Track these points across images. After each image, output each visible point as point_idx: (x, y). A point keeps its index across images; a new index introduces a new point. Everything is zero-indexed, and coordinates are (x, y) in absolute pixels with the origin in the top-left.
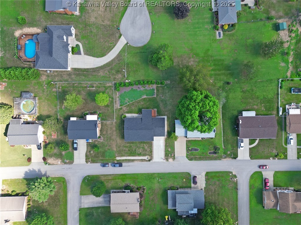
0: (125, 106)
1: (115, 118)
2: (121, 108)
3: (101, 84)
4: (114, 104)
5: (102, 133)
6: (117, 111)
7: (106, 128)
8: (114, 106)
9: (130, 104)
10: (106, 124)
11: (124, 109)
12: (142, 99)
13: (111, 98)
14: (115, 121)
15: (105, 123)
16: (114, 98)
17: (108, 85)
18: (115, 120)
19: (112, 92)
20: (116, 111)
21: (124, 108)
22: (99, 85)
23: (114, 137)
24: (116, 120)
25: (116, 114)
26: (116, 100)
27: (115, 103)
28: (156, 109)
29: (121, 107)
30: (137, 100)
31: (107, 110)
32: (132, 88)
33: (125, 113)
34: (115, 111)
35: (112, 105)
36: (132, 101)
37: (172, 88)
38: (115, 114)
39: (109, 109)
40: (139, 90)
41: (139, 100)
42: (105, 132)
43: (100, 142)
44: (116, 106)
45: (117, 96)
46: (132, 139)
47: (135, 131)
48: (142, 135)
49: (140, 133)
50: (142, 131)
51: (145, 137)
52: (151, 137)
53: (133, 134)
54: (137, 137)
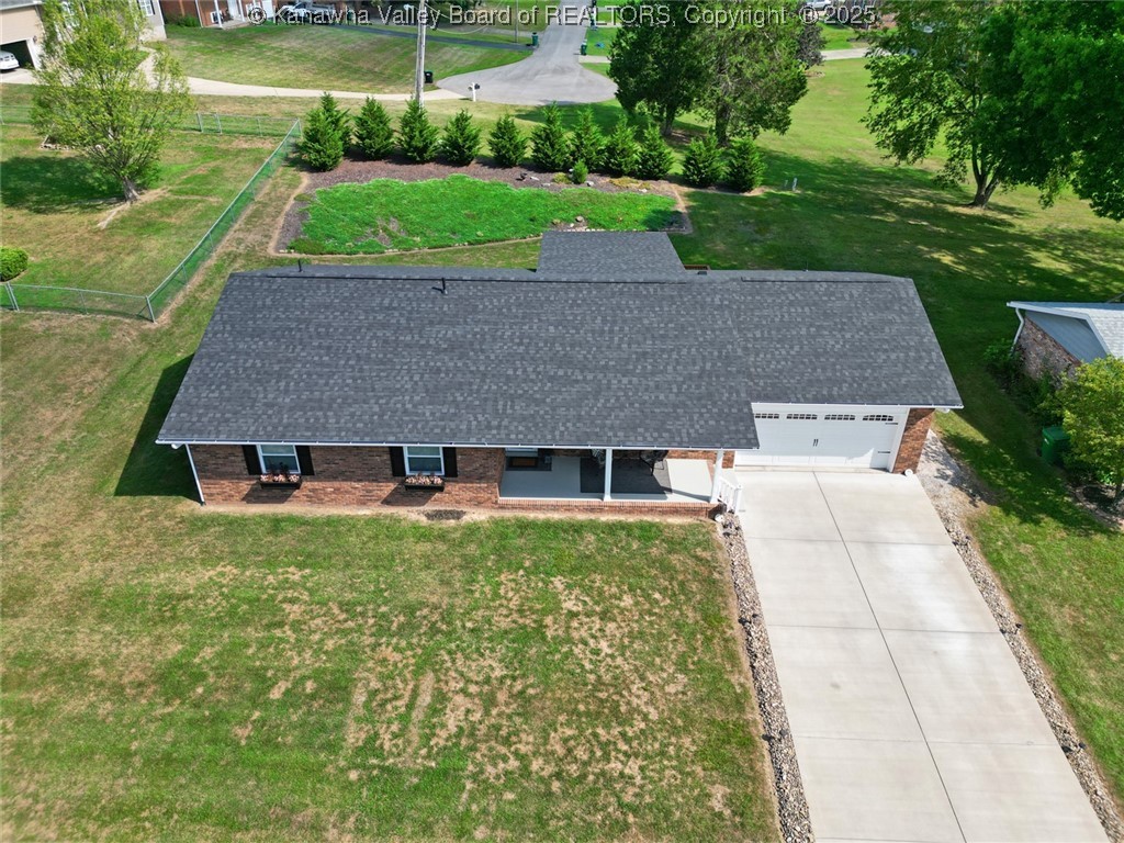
4: (237, 225)
8: (231, 235)
16: (258, 198)
17: (245, 146)
20: (219, 267)
26: (270, 209)
27: (249, 223)
29: (297, 256)
34: (210, 262)
44: (253, 237)
45: (299, 192)
46: (333, 400)
47: (409, 290)
48: (521, 344)
49: (486, 322)
50: (536, 293)
51: (577, 381)
52: (690, 377)
53: (360, 328)
54: (439, 371)
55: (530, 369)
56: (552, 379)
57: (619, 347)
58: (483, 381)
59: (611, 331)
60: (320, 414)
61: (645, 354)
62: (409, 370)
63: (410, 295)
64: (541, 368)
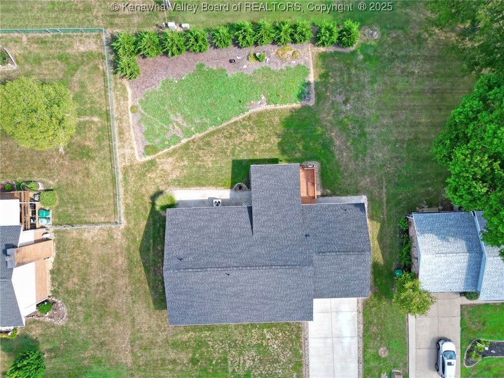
0: (169, 155)
1: (122, 209)
2: (152, 163)
3: (43, 42)
4: (117, 143)
5: (60, 284)
6: (132, 179)
7: (81, 258)
8: (118, 152)
9: (193, 141)
10: (78, 242)
11: (168, 167)
12: (249, 118)
13: (100, 115)
14: (124, 223)
15: (75, 234)
16: (115, 114)
17: (82, 49)
18: (123, 219)
19: (100, 85)
20: (125, 179)
21: (167, 164)
22: (35, 49)
23: (120, 301)
24: (129, 222)
25: (126, 191)
26: (124, 125)
27: (121, 140)
28: (315, 165)
29: (148, 158)
30: (224, 124)
31: (80, 176)
32: (202, 65)
33: (168, 184)
34: (120, 177)
35: (107, 149)
36: (203, 127)
37: (392, 61)
38: (121, 190)
39: (93, 169)
40: (232, 73)
41: (236, 123)
42: (76, 280)
43: (53, 326)
44: (127, 151)
45: (130, 103)
46: (207, 313)
47: (218, 275)
48: (253, 293)
49: (243, 286)
50: (256, 273)
51: (269, 304)
52: (299, 301)
53: (208, 290)
54: (232, 303)
55: (256, 301)
56: (262, 304)
57: (280, 293)
58: (244, 305)
59: (278, 287)
60: (205, 317)
61: (287, 294)
62: (225, 303)
63: (219, 276)
64: (259, 300)
